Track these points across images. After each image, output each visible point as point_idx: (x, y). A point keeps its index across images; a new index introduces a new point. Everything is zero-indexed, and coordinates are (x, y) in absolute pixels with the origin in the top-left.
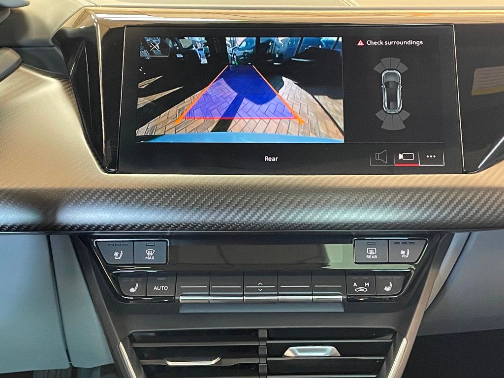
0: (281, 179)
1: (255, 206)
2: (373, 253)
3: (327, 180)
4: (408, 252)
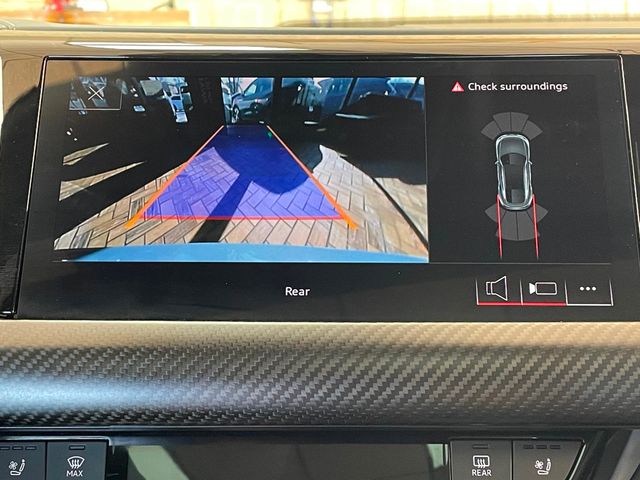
0: (315, 328)
2: (485, 466)
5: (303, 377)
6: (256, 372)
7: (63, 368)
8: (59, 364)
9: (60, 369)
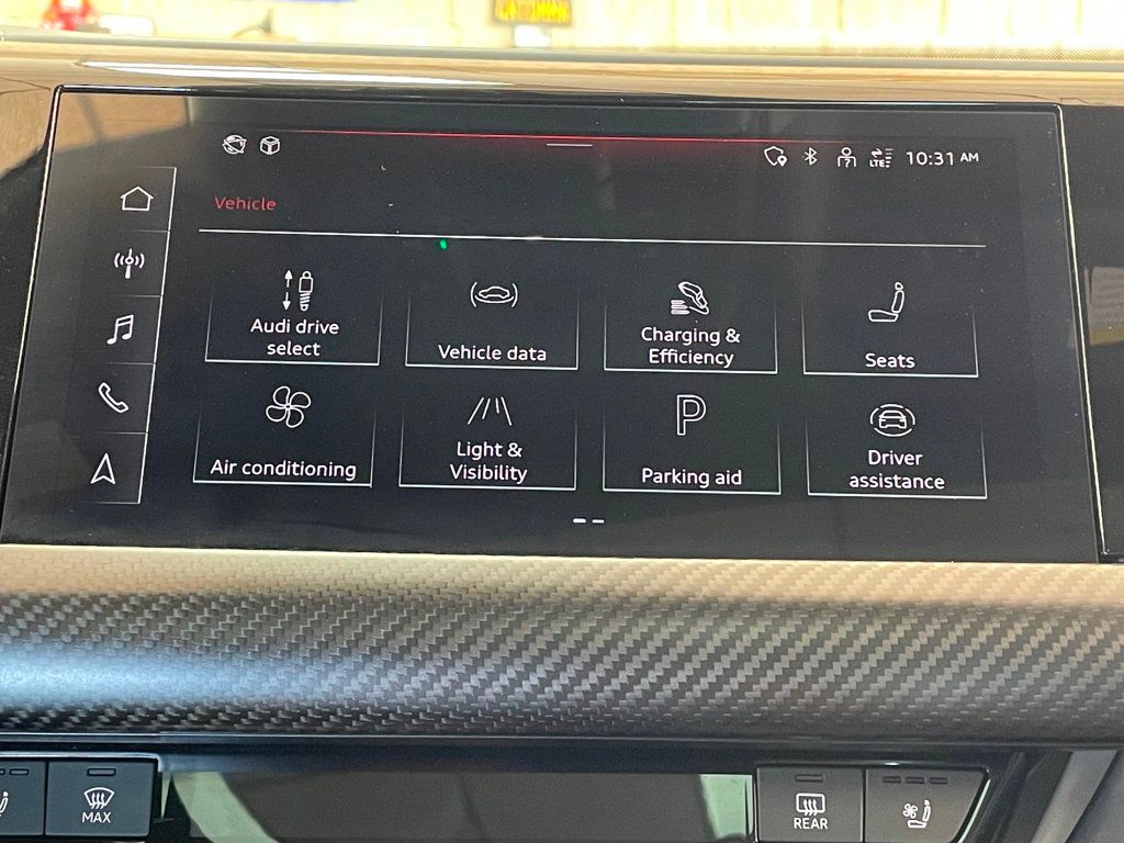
0: (524, 567)
1: (436, 655)
2: (816, 811)
3: (668, 574)
4: (928, 809)
5: (504, 651)
6: (420, 641)
7: (81, 629)
8: (74, 623)
9: (75, 631)
